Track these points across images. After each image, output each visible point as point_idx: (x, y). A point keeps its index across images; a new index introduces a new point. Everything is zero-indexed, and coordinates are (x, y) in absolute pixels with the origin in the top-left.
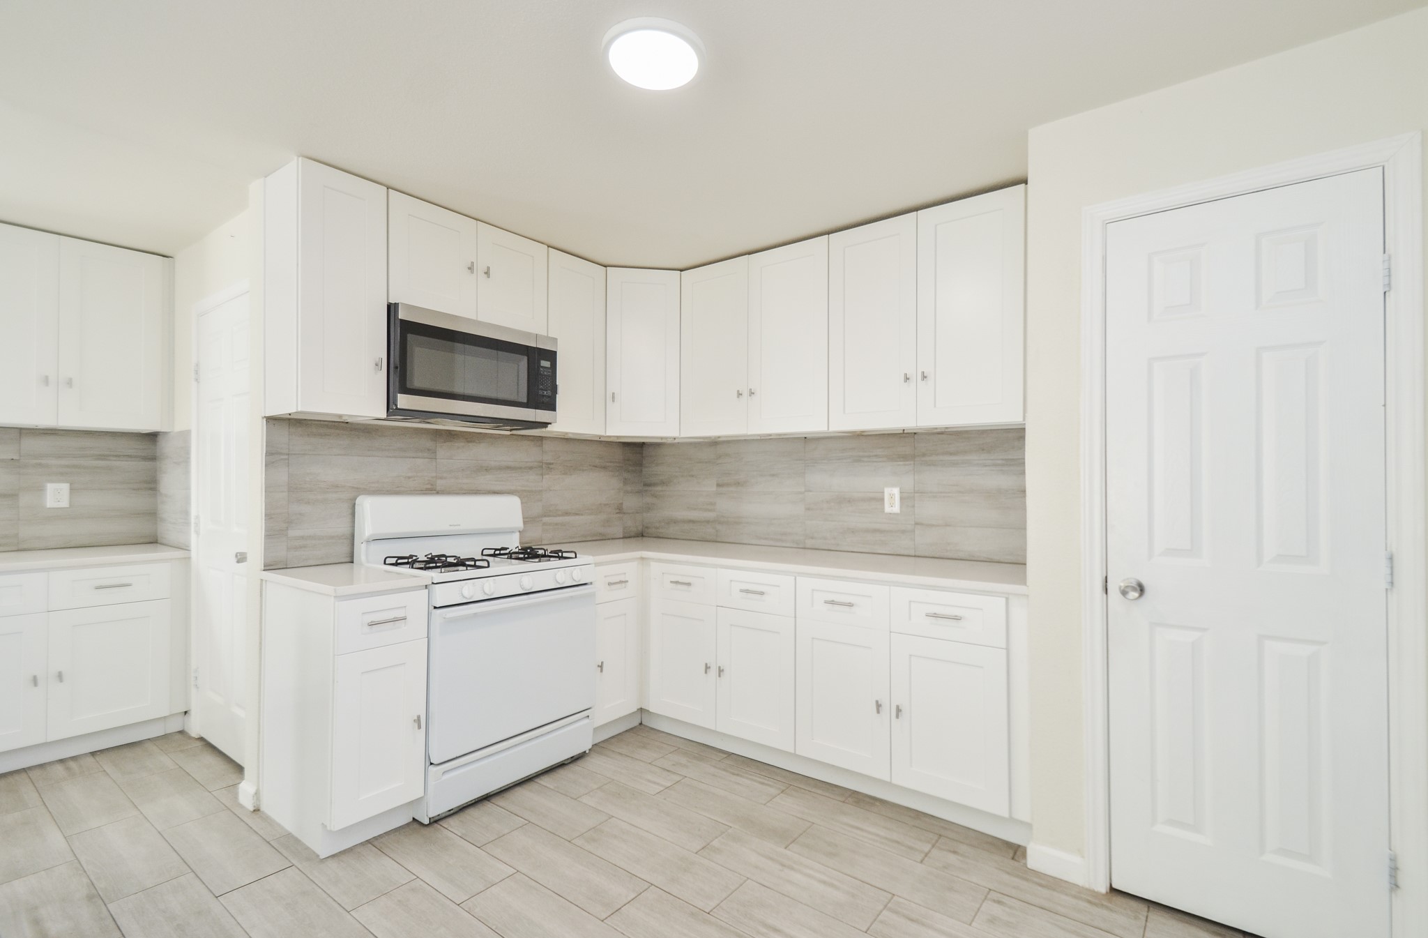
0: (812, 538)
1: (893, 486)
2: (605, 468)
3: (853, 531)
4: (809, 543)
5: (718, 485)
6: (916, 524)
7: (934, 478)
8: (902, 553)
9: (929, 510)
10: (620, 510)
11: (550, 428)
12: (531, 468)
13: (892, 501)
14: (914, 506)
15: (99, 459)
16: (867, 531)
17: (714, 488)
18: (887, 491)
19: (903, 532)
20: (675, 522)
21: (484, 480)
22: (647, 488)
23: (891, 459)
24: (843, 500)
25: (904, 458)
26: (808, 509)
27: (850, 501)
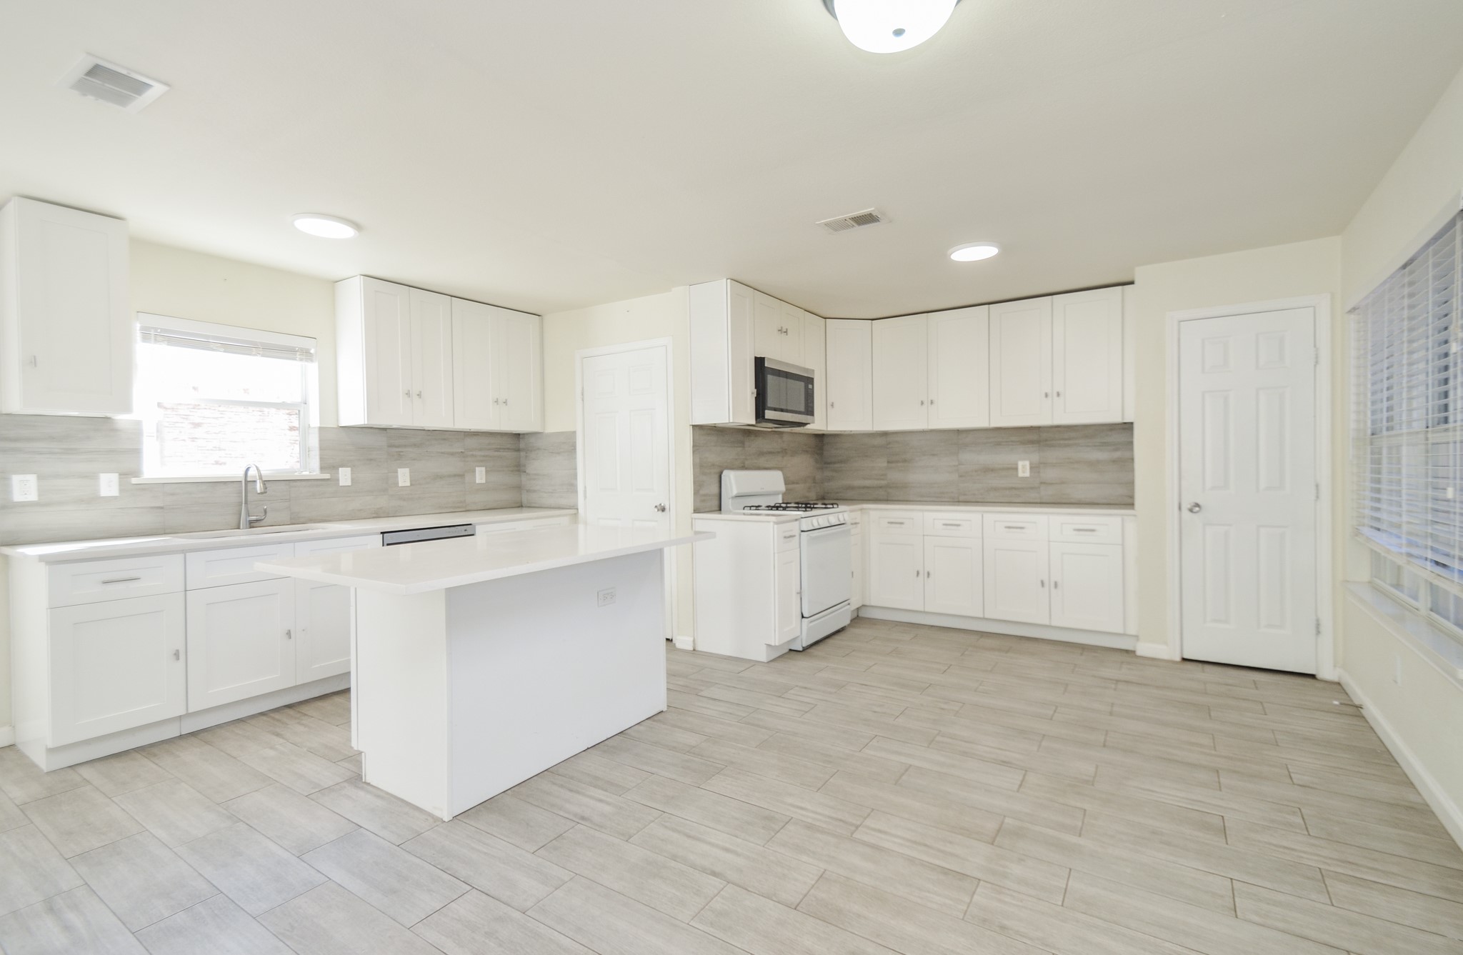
0: (965, 495)
1: (1024, 459)
2: (807, 451)
3: (996, 489)
4: (962, 498)
5: (888, 462)
6: (1041, 483)
7: (1053, 455)
8: (1032, 501)
9: (1050, 474)
10: (814, 480)
11: (808, 426)
12: (779, 452)
13: (1024, 469)
14: (1039, 472)
15: (496, 451)
16: (1006, 489)
17: (885, 464)
18: (1020, 464)
19: (1032, 488)
20: (852, 488)
21: (762, 461)
22: (826, 465)
23: (1023, 443)
24: (988, 470)
25: (1032, 442)
26: (961, 476)
27: (993, 470)
